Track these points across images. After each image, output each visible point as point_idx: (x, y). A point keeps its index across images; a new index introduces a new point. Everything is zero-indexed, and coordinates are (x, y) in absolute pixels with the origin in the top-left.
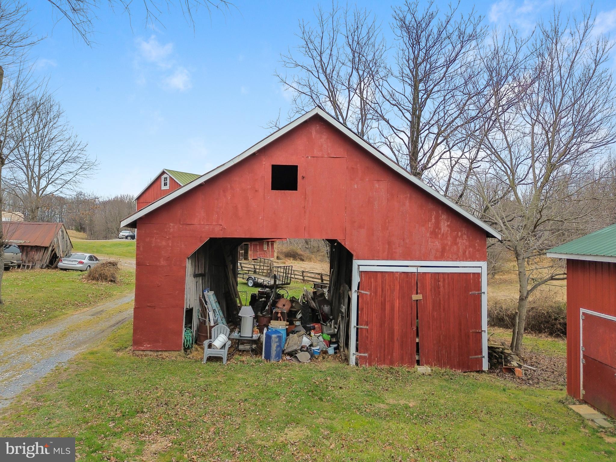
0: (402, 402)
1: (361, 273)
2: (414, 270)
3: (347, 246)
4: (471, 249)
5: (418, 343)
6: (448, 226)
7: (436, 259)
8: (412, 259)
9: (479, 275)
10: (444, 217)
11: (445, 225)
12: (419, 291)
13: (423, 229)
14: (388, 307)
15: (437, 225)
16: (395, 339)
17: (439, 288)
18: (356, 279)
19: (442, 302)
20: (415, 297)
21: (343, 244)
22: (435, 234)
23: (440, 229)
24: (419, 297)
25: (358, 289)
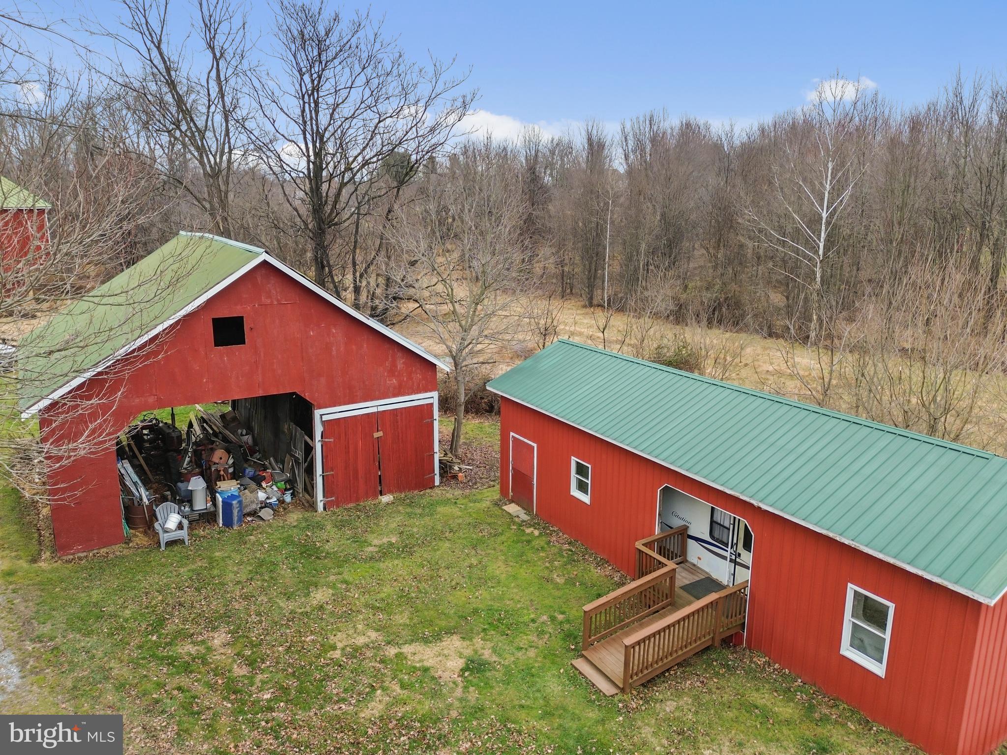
0: (385, 540)
1: (324, 423)
2: (374, 410)
3: (307, 396)
4: (424, 382)
5: (380, 476)
6: (403, 363)
7: (395, 396)
8: (372, 400)
9: (431, 405)
10: (399, 354)
11: (400, 363)
12: (379, 429)
13: (382, 369)
14: (351, 450)
15: (394, 365)
16: (360, 476)
17: (397, 422)
18: (318, 429)
19: (400, 435)
20: (376, 435)
21: (303, 396)
22: (392, 372)
23: (397, 367)
24: (380, 434)
25: (322, 438)
